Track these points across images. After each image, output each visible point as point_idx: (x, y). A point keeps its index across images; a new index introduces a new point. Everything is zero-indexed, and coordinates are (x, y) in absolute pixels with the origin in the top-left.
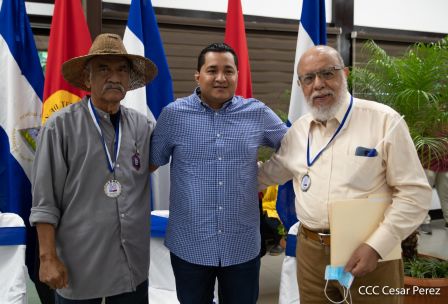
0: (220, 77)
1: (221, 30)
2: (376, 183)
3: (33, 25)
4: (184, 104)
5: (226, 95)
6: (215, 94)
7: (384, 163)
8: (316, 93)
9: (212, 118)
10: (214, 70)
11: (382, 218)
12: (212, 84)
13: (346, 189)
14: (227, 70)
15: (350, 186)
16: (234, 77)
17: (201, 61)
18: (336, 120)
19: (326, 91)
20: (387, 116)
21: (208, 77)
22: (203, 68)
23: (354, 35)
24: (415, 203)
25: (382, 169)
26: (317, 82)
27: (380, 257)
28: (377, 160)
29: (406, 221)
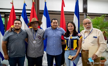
0: (55, 24)
1: (60, 14)
2: (96, 43)
3: (27, 14)
4: (49, 28)
5: (56, 27)
6: (54, 27)
7: (98, 39)
8: (87, 27)
9: (53, 31)
10: (54, 23)
11: (98, 50)
12: (54, 25)
13: (91, 43)
14: (56, 23)
15: (92, 43)
16: (57, 24)
17: (52, 21)
18: (90, 31)
19: (89, 26)
20: (99, 31)
21: (53, 24)
22: (52, 23)
23: (87, 14)
24: (104, 47)
25: (98, 40)
26: (88, 24)
27: (97, 56)
28: (97, 39)
29: (102, 50)
